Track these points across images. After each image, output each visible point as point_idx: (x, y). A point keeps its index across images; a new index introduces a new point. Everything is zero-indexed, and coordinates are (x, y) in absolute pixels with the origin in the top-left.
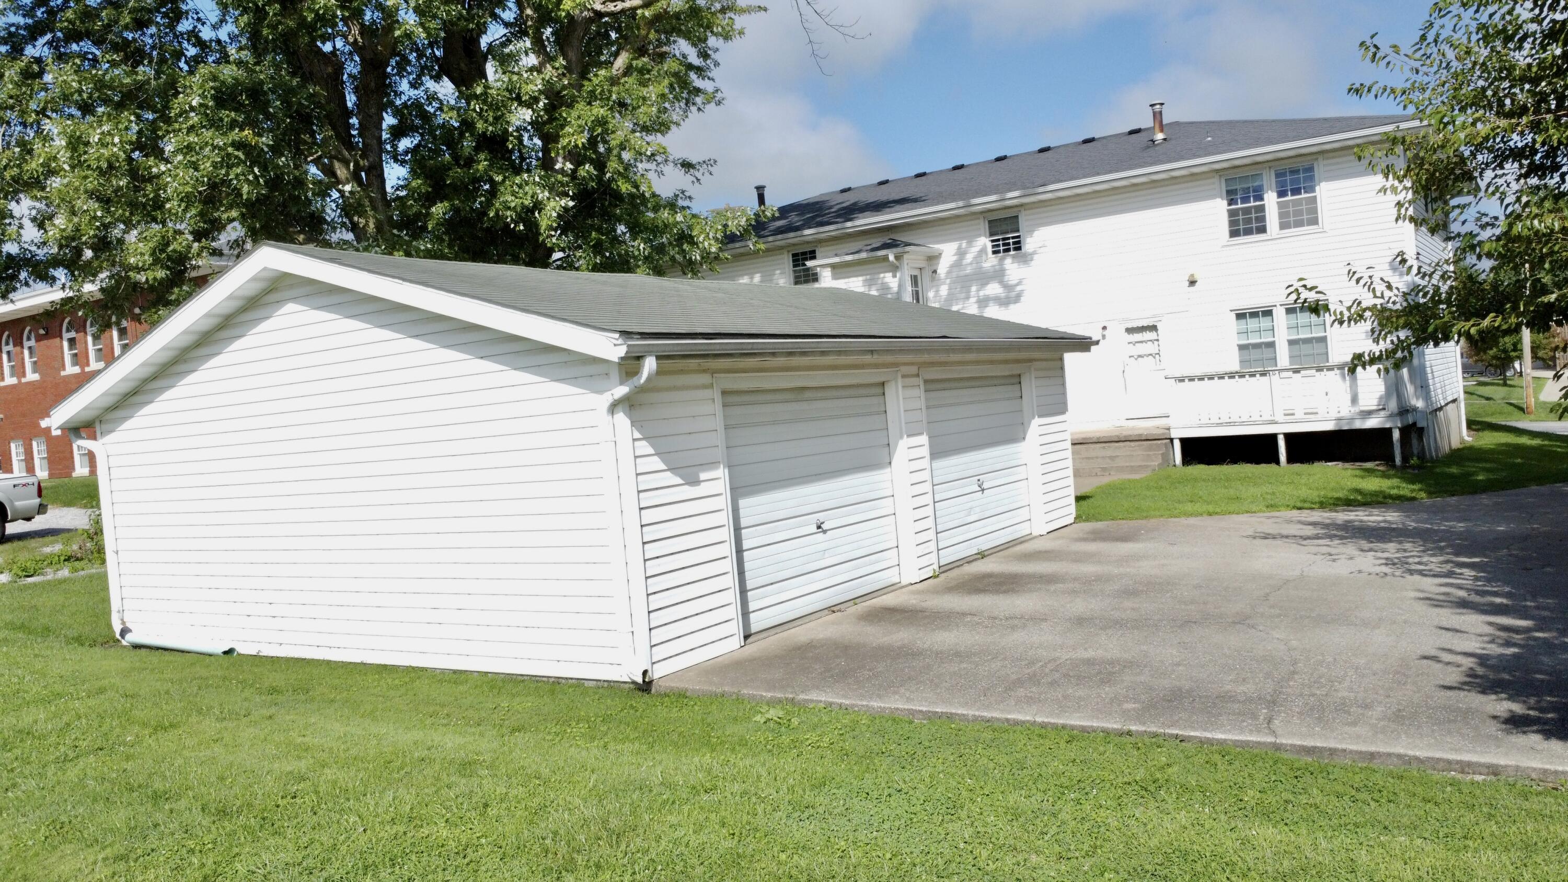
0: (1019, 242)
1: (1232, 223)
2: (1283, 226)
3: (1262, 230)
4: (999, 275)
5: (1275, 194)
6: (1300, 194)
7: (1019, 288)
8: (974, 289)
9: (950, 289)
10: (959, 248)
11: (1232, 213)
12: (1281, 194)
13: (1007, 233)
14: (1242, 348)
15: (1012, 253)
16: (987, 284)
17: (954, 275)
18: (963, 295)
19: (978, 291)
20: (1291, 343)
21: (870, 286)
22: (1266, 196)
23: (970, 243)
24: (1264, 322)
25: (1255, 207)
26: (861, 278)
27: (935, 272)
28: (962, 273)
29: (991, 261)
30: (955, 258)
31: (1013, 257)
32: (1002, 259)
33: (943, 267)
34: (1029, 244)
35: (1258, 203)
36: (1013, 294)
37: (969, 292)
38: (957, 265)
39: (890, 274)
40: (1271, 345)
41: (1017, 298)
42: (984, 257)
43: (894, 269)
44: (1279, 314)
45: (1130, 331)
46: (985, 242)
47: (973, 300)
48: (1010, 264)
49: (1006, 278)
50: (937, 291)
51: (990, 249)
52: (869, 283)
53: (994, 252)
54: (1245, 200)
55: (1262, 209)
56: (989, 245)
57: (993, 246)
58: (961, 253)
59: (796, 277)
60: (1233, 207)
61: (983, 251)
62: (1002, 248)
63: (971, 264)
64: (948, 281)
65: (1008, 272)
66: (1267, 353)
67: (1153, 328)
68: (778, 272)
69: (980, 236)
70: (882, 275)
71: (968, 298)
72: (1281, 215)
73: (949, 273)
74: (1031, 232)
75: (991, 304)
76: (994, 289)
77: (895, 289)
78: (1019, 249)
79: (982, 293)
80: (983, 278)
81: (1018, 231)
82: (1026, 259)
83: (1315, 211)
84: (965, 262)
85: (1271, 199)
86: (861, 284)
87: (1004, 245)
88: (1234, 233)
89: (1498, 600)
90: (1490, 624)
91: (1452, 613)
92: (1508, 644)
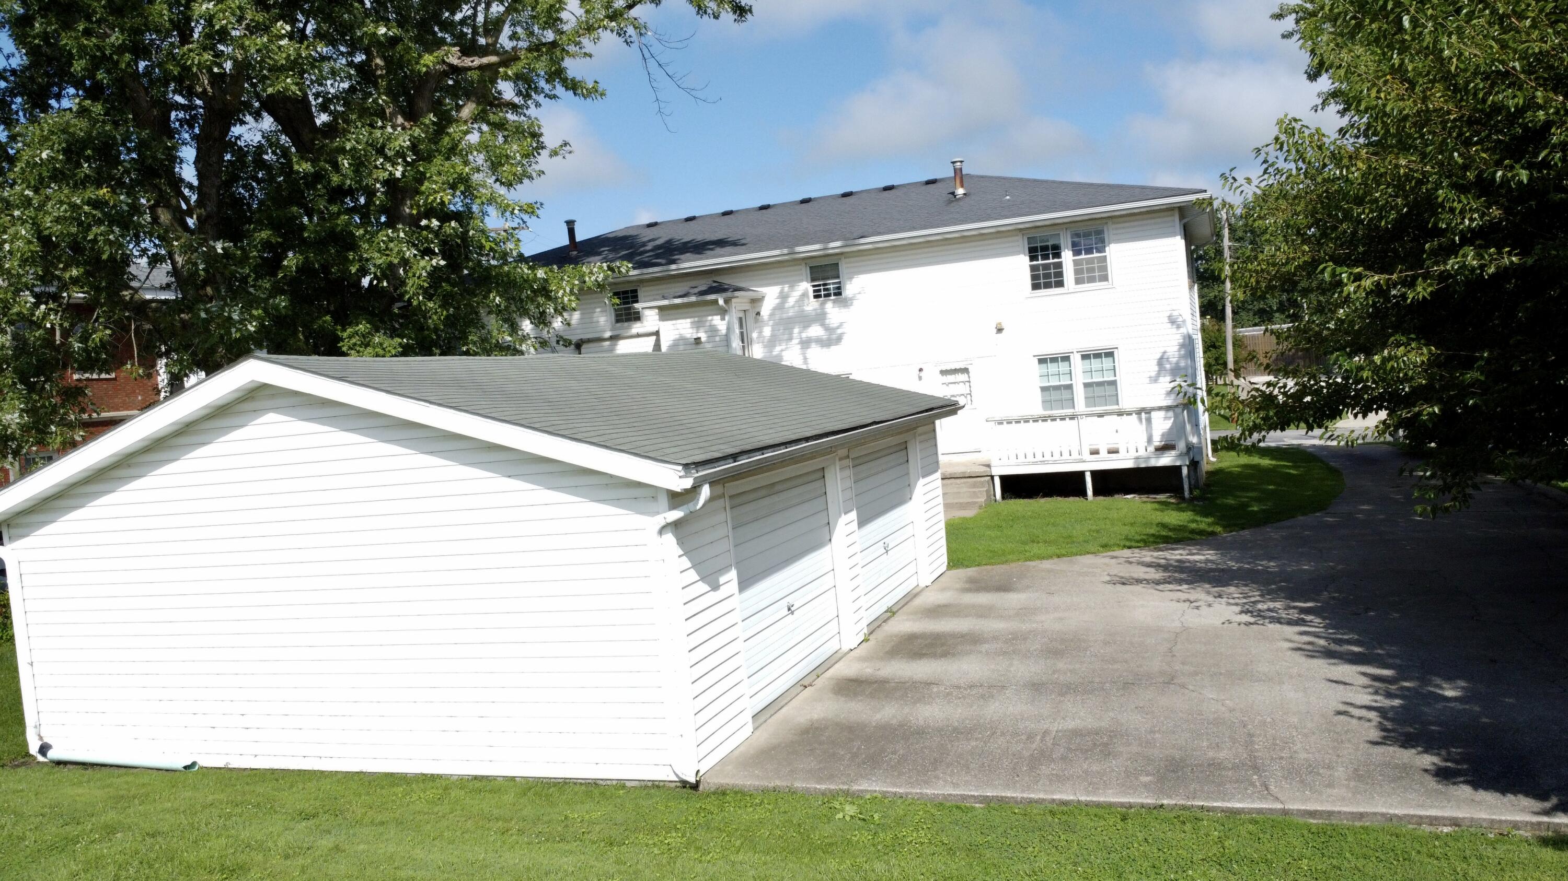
0: (839, 288)
1: (1034, 277)
2: (1078, 281)
3: (1060, 284)
4: (820, 318)
5: (1071, 253)
6: (1092, 253)
7: (839, 331)
8: (796, 330)
9: (773, 330)
10: (782, 292)
11: (1033, 268)
12: (1077, 253)
13: (828, 278)
14: (1044, 389)
15: (833, 297)
16: (809, 326)
17: (777, 317)
18: (786, 337)
19: (800, 333)
20: (1086, 385)
21: (698, 328)
22: (1063, 254)
23: (792, 287)
24: (1063, 366)
25: (1054, 263)
26: (689, 320)
27: (758, 314)
28: (785, 316)
29: (812, 305)
30: (777, 301)
31: (834, 302)
32: (823, 304)
33: (766, 309)
34: (850, 289)
35: (1056, 260)
36: (834, 336)
37: (791, 334)
38: (780, 307)
39: (718, 317)
40: (1069, 387)
41: (839, 339)
42: (806, 301)
43: (723, 312)
44: (1076, 359)
45: (944, 373)
46: (806, 287)
47: (796, 341)
48: (830, 306)
49: (827, 321)
50: (760, 332)
51: (811, 294)
52: (697, 326)
53: (816, 297)
54: (1046, 257)
55: (1059, 265)
56: (811, 290)
57: (815, 291)
58: (783, 297)
59: (617, 316)
60: (1035, 263)
61: (804, 295)
62: (822, 293)
63: (793, 307)
64: (771, 323)
65: (829, 316)
66: (1065, 394)
67: (965, 371)
68: (598, 310)
69: (802, 281)
70: (710, 318)
71: (791, 339)
72: (1077, 272)
73: (772, 315)
74: (851, 278)
75: (813, 345)
76: (815, 331)
77: (724, 332)
78: (839, 294)
79: (804, 335)
80: (805, 320)
81: (838, 277)
82: (846, 303)
83: (1105, 268)
84: (787, 305)
85: (1067, 257)
86: (689, 325)
87: (825, 290)
88: (1036, 287)
89: (1356, 649)
90: (1364, 674)
91: (1329, 664)
92: (1389, 695)
